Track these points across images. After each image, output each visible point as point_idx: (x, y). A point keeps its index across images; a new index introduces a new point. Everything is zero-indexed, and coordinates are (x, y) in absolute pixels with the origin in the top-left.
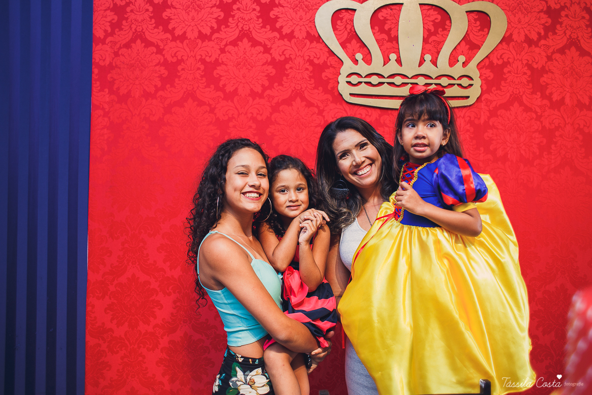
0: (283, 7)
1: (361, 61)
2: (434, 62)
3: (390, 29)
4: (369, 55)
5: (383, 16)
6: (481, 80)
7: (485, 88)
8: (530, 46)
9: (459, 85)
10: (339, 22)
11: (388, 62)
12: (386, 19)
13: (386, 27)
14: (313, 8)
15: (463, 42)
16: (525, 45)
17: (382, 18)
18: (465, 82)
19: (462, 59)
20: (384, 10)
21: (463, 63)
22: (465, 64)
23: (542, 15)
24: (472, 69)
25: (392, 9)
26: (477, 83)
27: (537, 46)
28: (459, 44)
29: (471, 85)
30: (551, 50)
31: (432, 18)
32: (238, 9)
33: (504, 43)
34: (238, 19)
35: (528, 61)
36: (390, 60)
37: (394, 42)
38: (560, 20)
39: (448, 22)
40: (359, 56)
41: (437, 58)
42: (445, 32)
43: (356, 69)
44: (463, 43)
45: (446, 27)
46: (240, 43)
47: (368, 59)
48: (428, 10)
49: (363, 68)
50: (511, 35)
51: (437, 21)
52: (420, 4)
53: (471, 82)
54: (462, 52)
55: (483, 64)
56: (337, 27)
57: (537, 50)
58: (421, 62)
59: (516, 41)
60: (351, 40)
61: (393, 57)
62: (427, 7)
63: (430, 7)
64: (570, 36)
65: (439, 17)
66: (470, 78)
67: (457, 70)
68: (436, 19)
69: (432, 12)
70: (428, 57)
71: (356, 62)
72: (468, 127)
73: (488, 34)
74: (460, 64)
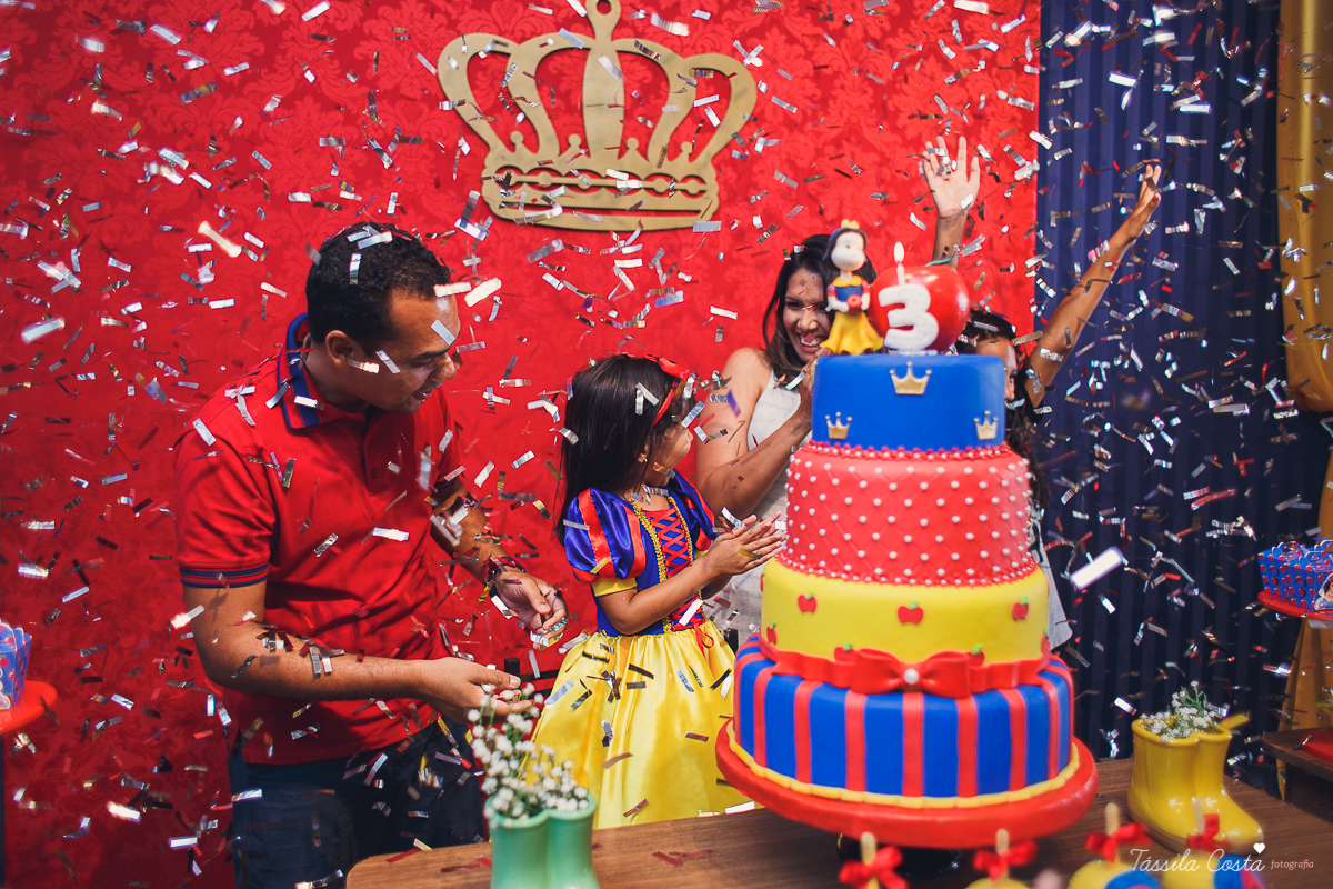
0: (378, 40)
1: (520, 146)
2: (643, 151)
3: (569, 92)
4: (534, 135)
5: (555, 69)
6: (720, 184)
7: (724, 198)
8: (791, 131)
9: (685, 192)
10: (480, 75)
11: (566, 149)
12: (561, 74)
13: (563, 88)
14: (434, 46)
15: (689, 119)
16: (784, 129)
17: (554, 72)
18: (693, 186)
19: (687, 147)
20: (558, 58)
21: (690, 155)
22: (692, 157)
23: (808, 83)
24: (705, 166)
25: (571, 57)
26: (713, 188)
27: (801, 131)
28: (683, 122)
29: (702, 192)
30: (822, 140)
31: (638, 76)
32: (293, 39)
33: (752, 125)
34: (293, 57)
35: (788, 154)
36: (569, 145)
37: (576, 115)
38: (834, 93)
39: (663, 84)
40: (517, 137)
41: (647, 145)
42: (660, 101)
43: (511, 159)
44: (689, 121)
45: (662, 92)
46: (298, 103)
47: (532, 142)
48: (632, 61)
49: (525, 159)
50: (763, 111)
51: (646, 82)
52: (619, 52)
53: (702, 187)
54: (688, 136)
55: (720, 158)
56: (478, 83)
57: (802, 138)
58: (623, 150)
59: (771, 123)
60: (500, 107)
61: (574, 140)
62: (628, 57)
63: (634, 57)
64: (848, 119)
65: (649, 75)
66: (701, 180)
67: (680, 166)
68: (645, 78)
69: (637, 66)
70: (633, 143)
71: (511, 147)
72: (699, 261)
73: (727, 107)
74: (684, 156)
